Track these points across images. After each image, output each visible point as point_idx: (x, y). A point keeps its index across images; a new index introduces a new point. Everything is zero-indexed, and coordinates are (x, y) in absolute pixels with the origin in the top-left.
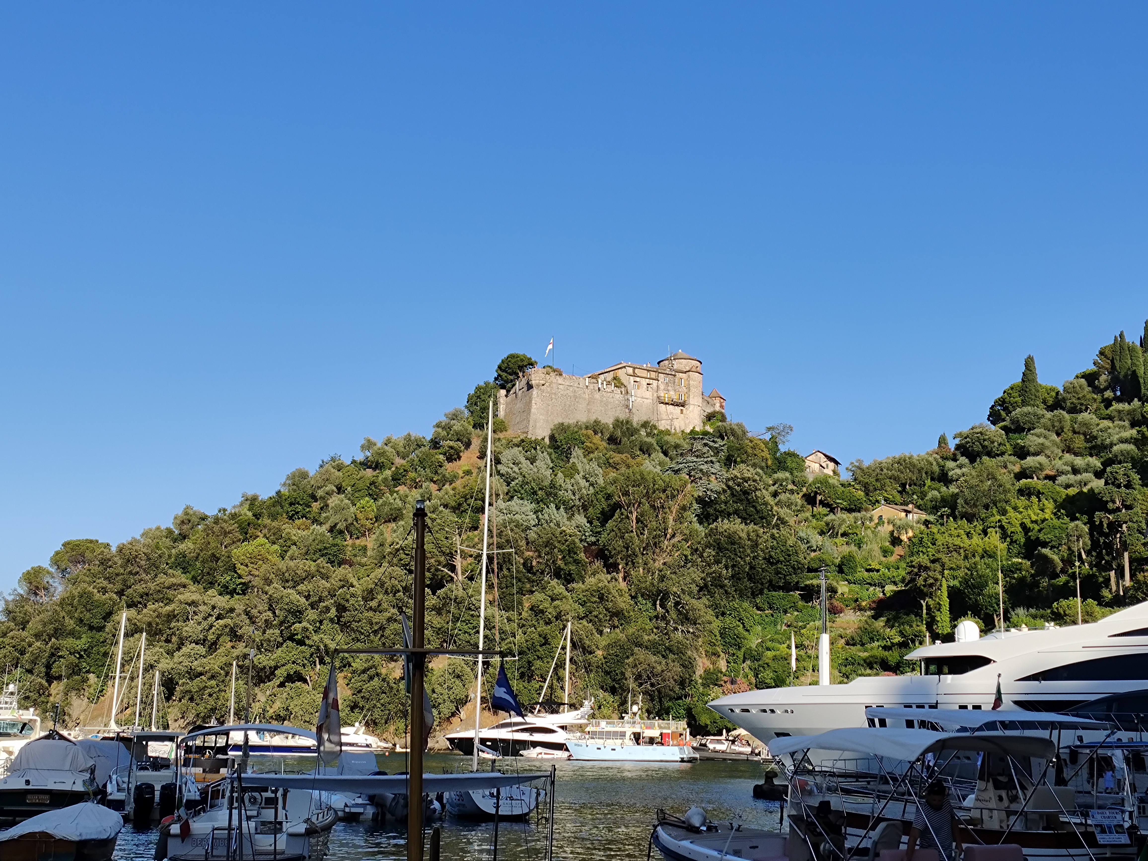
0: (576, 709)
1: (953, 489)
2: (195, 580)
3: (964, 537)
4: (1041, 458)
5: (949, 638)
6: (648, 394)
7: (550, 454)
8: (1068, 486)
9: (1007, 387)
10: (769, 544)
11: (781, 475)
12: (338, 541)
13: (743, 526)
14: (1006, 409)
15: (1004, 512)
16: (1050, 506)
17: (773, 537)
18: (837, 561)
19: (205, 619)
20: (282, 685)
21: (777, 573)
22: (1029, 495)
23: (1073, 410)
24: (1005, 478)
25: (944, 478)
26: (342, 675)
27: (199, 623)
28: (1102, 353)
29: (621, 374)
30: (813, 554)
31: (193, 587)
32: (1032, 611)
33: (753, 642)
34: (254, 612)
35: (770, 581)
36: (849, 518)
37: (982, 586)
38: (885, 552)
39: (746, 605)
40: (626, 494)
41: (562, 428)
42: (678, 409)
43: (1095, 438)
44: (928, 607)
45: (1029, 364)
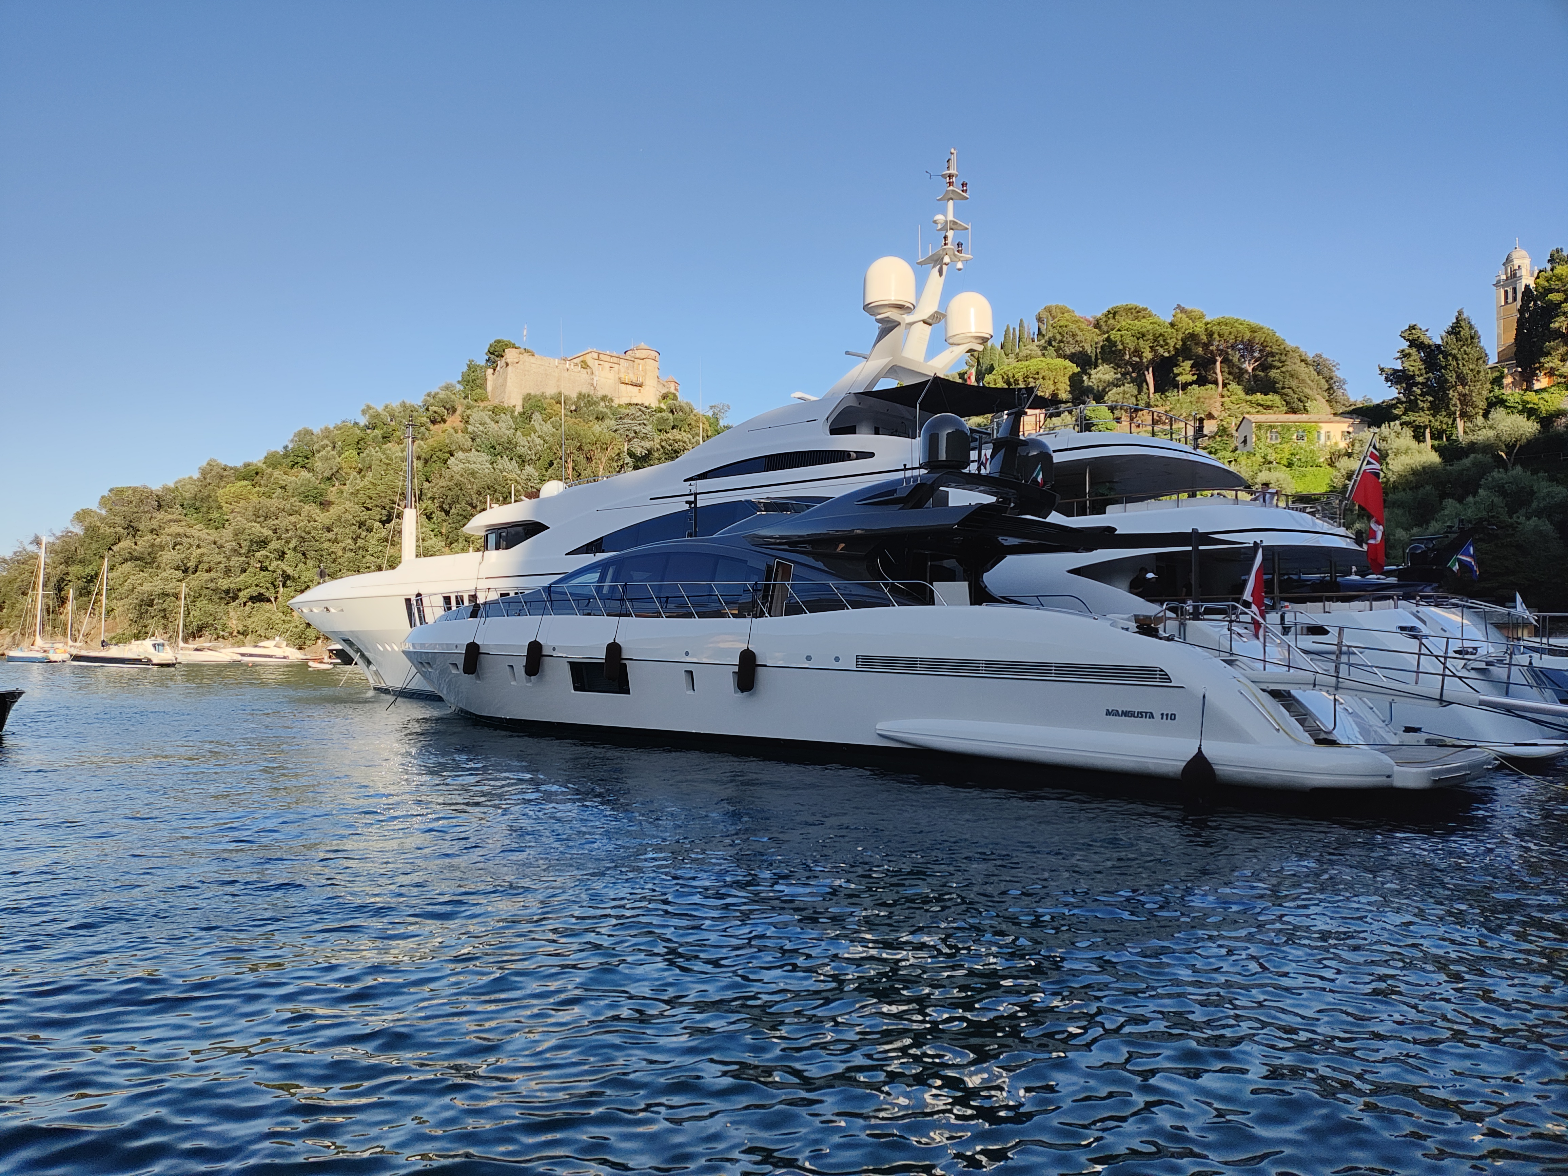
41: (531, 397)
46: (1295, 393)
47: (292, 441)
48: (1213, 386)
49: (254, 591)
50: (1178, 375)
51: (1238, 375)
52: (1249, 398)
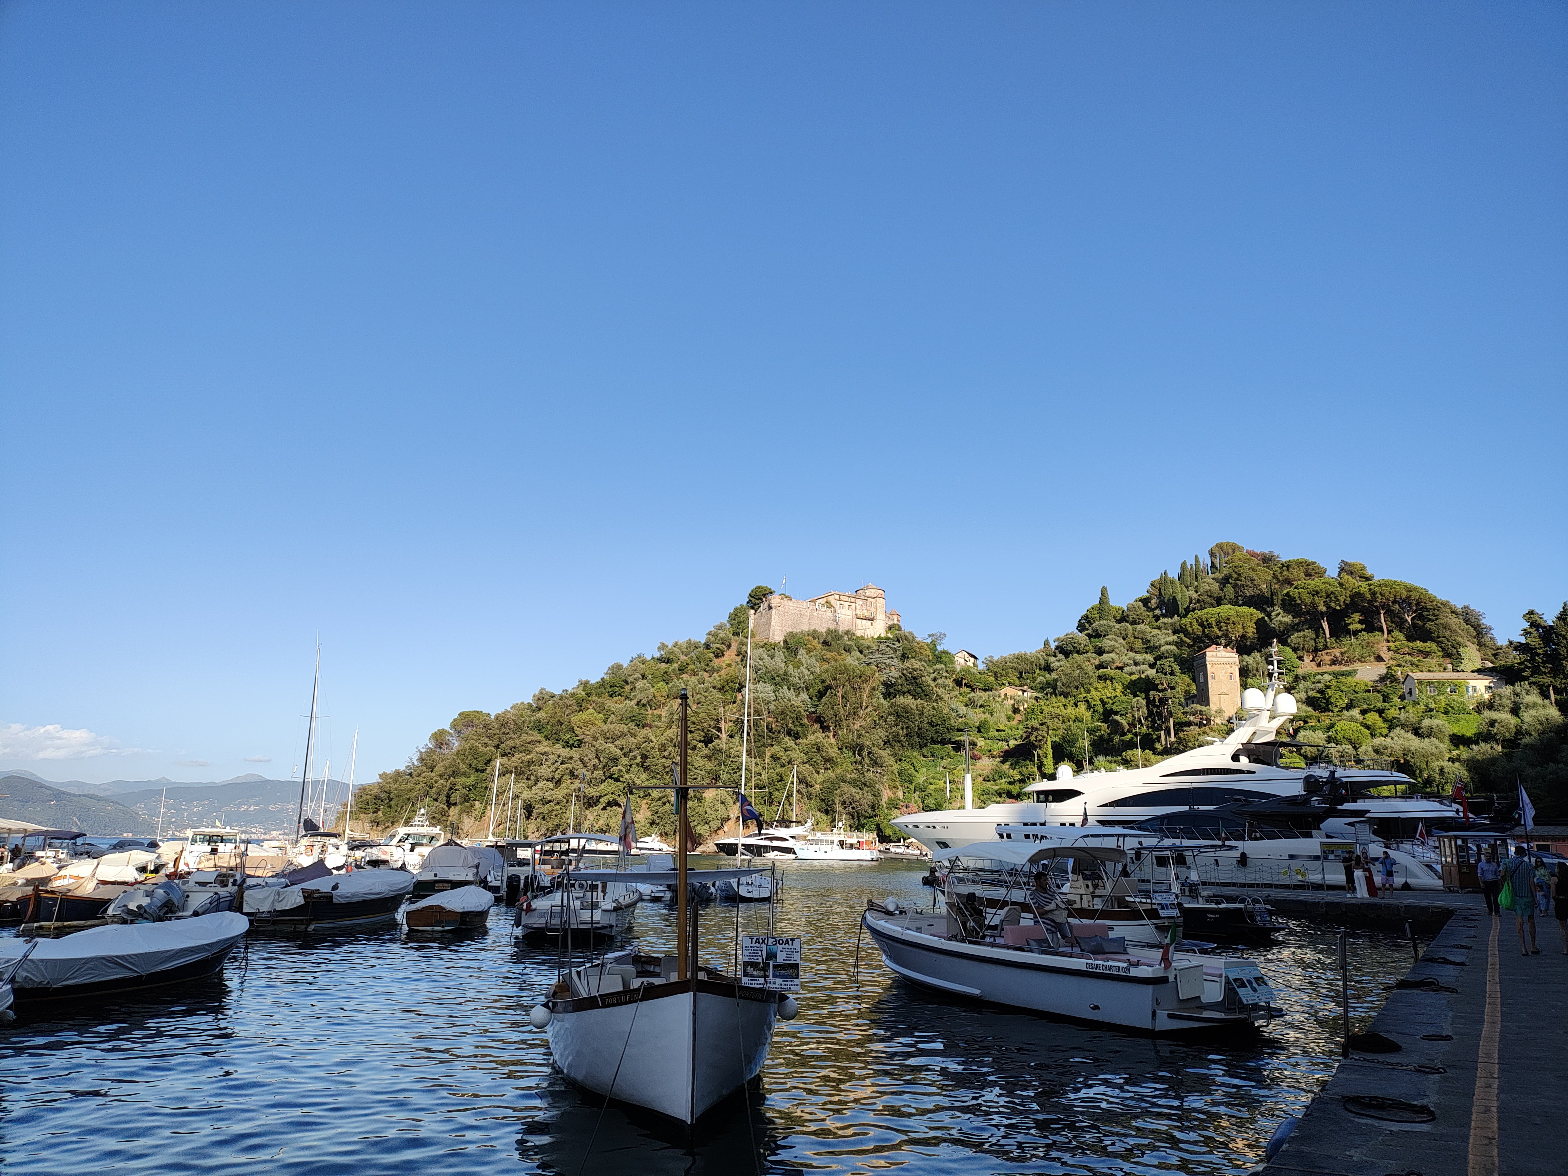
0: (802, 825)
1: (1054, 676)
2: (546, 738)
3: (1062, 708)
4: (1113, 655)
5: (1052, 777)
6: (850, 613)
7: (784, 653)
8: (1131, 674)
9: (1089, 607)
10: (931, 713)
11: (938, 666)
12: (642, 711)
13: (913, 701)
14: (1089, 622)
15: (1088, 691)
16: (1119, 687)
17: (933, 708)
18: (977, 724)
19: (553, 764)
20: (604, 809)
21: (937, 732)
22: (1106, 680)
23: (1134, 623)
24: (1089, 668)
25: (1048, 668)
26: (645, 801)
27: (549, 767)
28: (1152, 585)
29: (831, 599)
30: (960, 720)
31: (545, 743)
32: (1109, 758)
33: (920, 779)
34: (586, 759)
35: (932, 738)
36: (984, 695)
37: (1075, 741)
38: (1009, 718)
39: (915, 754)
40: (835, 679)
41: (792, 635)
42: (870, 622)
43: (1149, 641)
44: (1038, 755)
45: (1104, 592)
46: (1448, 641)
47: (607, 673)
48: (1380, 633)
49: (610, 797)
50: (1349, 624)
51: (1400, 625)
52: (1411, 644)
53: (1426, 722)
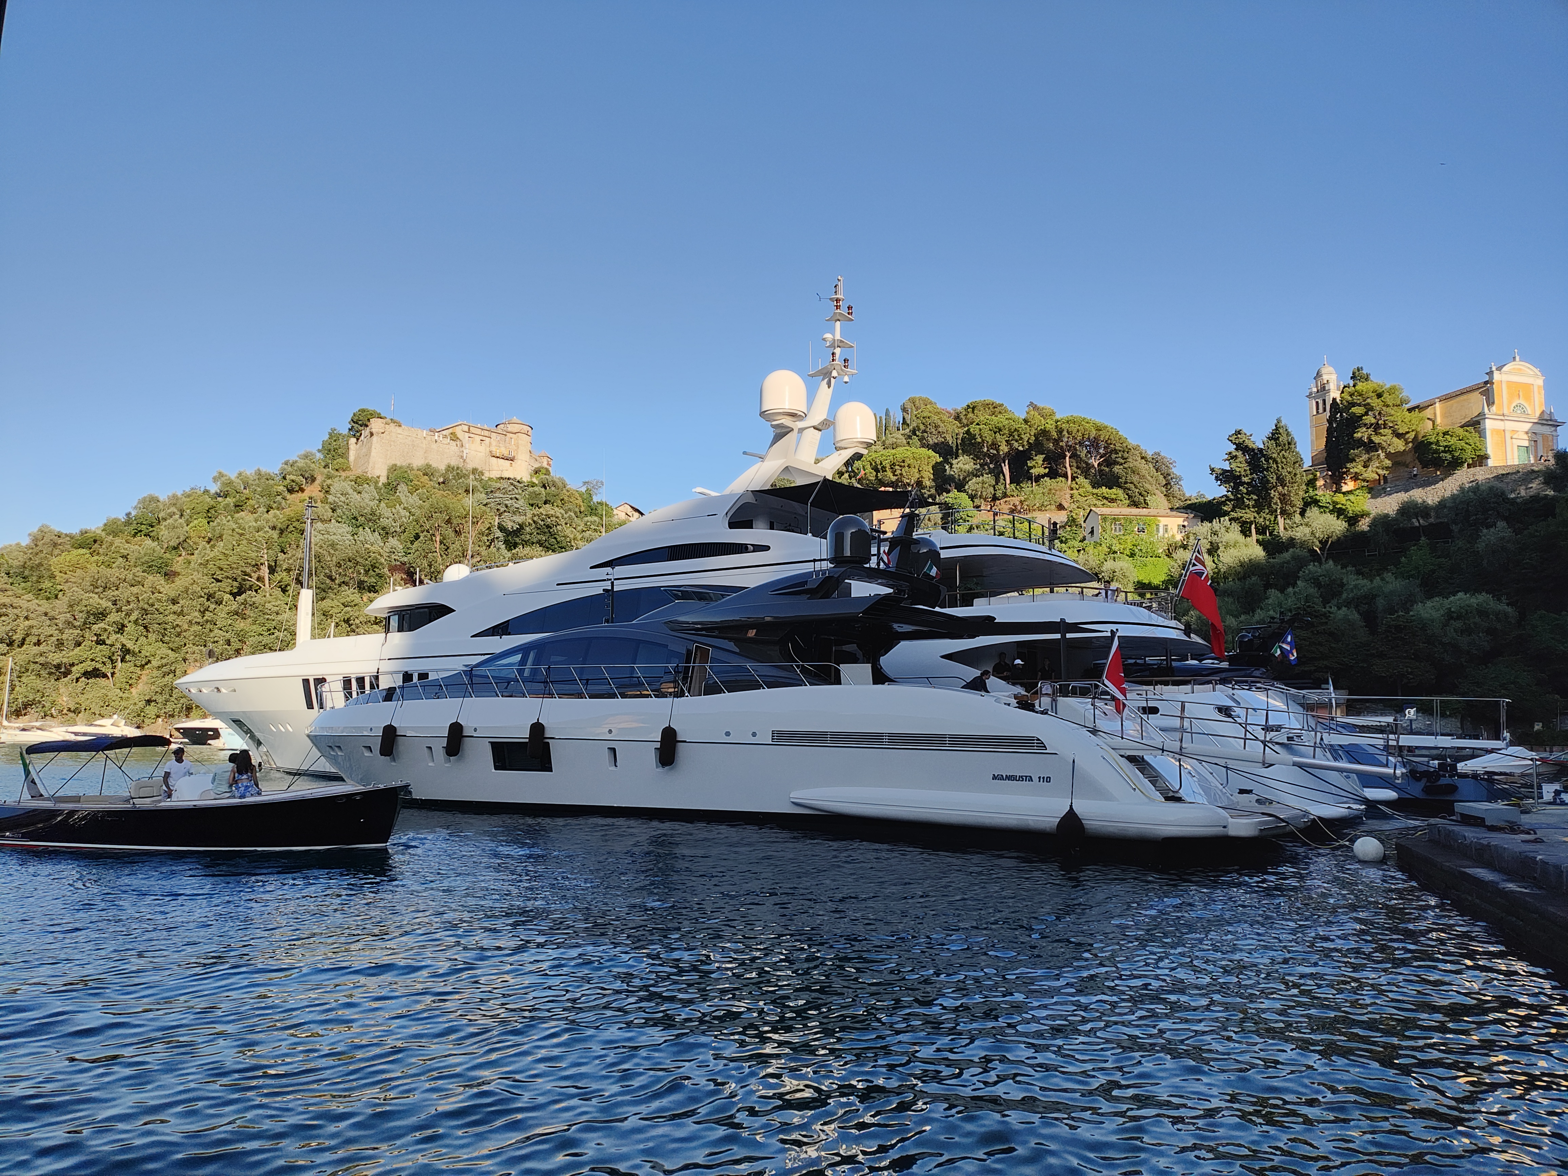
2: (31, 588)
40: (430, 519)
46: (1136, 487)
47: (135, 508)
48: (1063, 479)
50: (1032, 468)
51: (1086, 470)
52: (1095, 491)
53: (1109, 565)
